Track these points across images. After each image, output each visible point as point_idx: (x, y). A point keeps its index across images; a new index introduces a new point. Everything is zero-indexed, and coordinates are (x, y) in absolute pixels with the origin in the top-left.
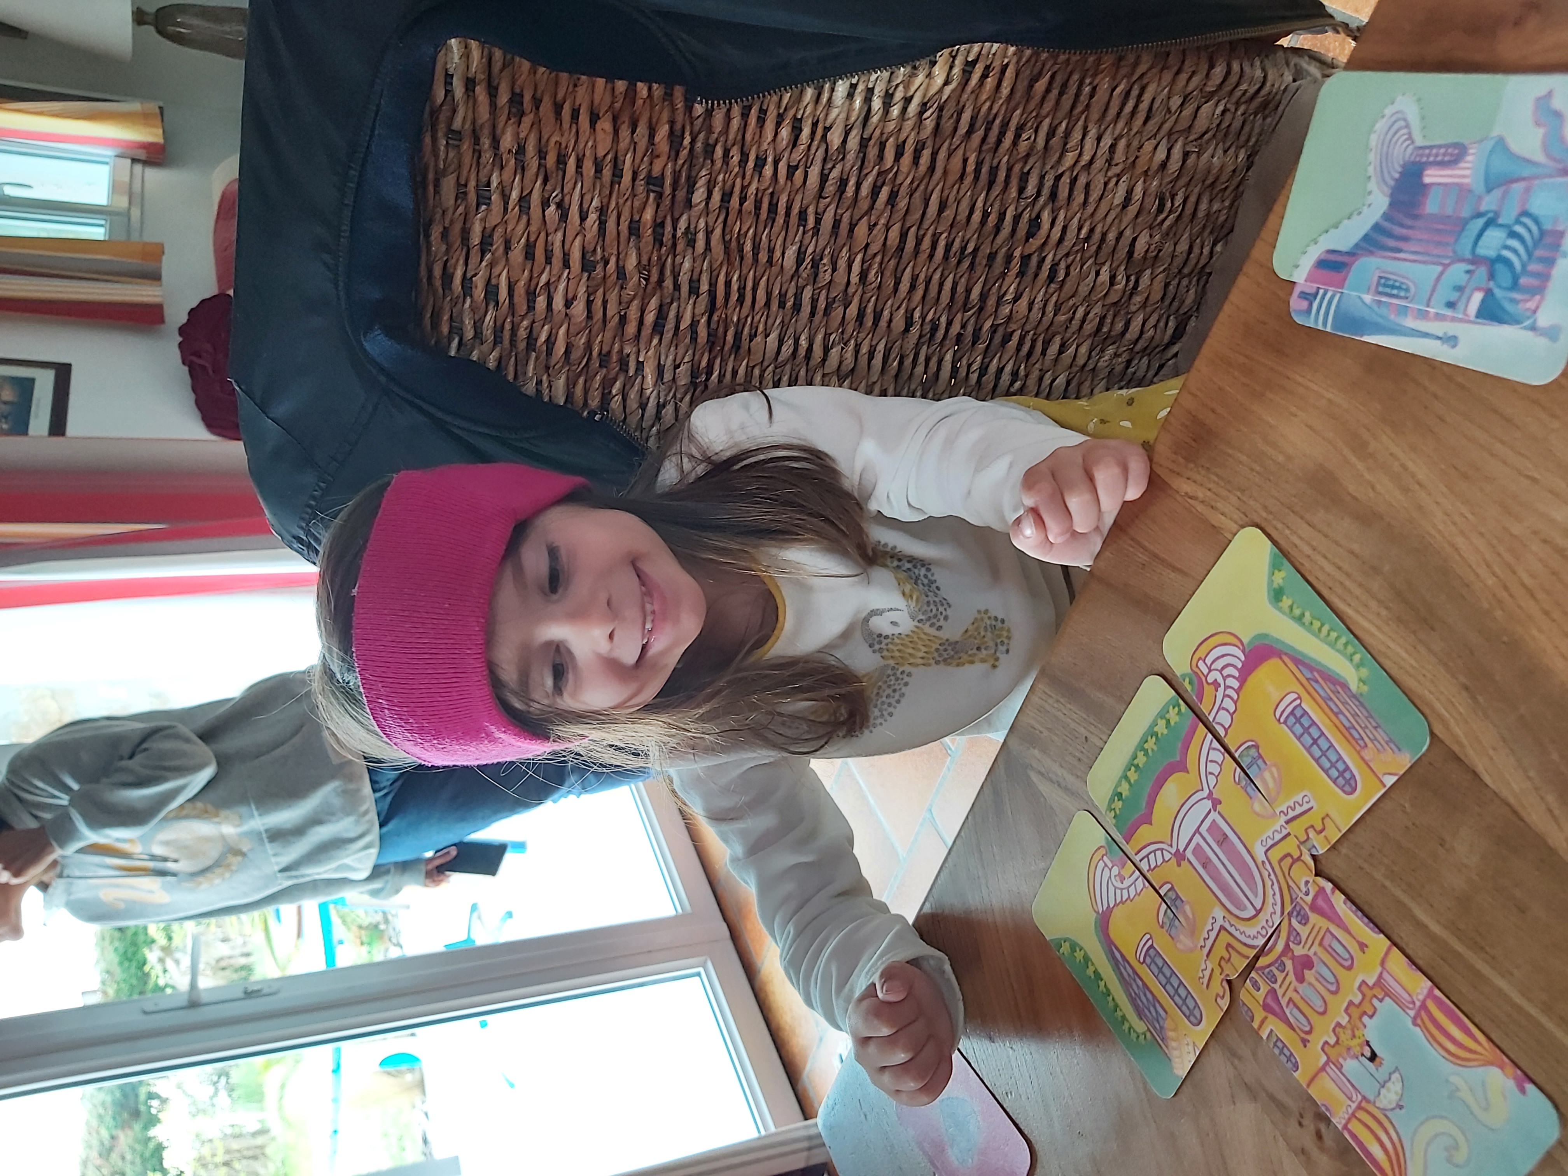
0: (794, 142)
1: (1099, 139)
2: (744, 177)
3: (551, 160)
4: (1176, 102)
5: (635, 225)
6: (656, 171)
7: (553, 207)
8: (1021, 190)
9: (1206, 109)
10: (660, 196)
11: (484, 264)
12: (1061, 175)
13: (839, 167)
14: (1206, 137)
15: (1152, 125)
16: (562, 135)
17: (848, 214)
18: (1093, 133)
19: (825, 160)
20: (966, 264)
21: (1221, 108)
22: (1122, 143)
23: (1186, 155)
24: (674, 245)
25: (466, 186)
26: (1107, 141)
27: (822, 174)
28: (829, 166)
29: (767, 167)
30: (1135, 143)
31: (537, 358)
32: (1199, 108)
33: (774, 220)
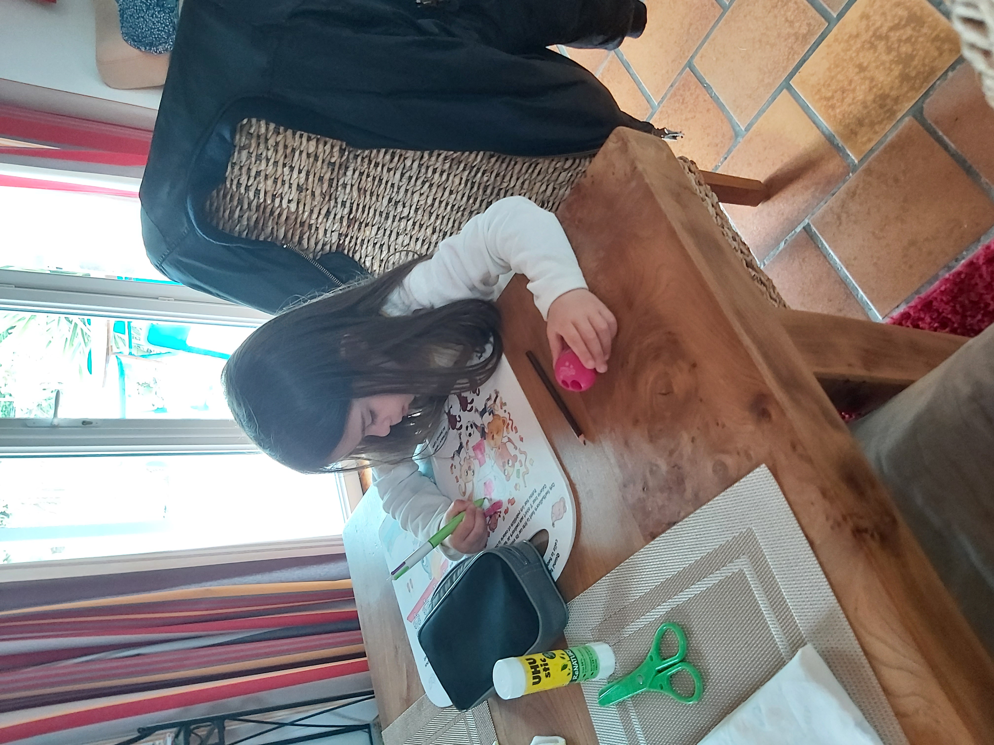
0: (391, 161)
1: (518, 179)
2: (369, 169)
3: (289, 150)
4: (551, 170)
5: (321, 178)
6: (333, 160)
7: (287, 167)
8: (485, 191)
9: (563, 174)
10: (333, 170)
11: (255, 182)
12: (502, 189)
13: (409, 173)
14: (564, 183)
15: (540, 177)
16: (294, 142)
17: (412, 188)
18: (515, 177)
19: (404, 168)
20: (460, 214)
21: (570, 174)
22: (527, 182)
23: (554, 189)
24: (337, 188)
25: (252, 153)
26: (521, 181)
27: (402, 173)
28: (405, 171)
29: (378, 168)
30: (533, 183)
31: (273, 219)
32: (561, 173)
33: (380, 185)
